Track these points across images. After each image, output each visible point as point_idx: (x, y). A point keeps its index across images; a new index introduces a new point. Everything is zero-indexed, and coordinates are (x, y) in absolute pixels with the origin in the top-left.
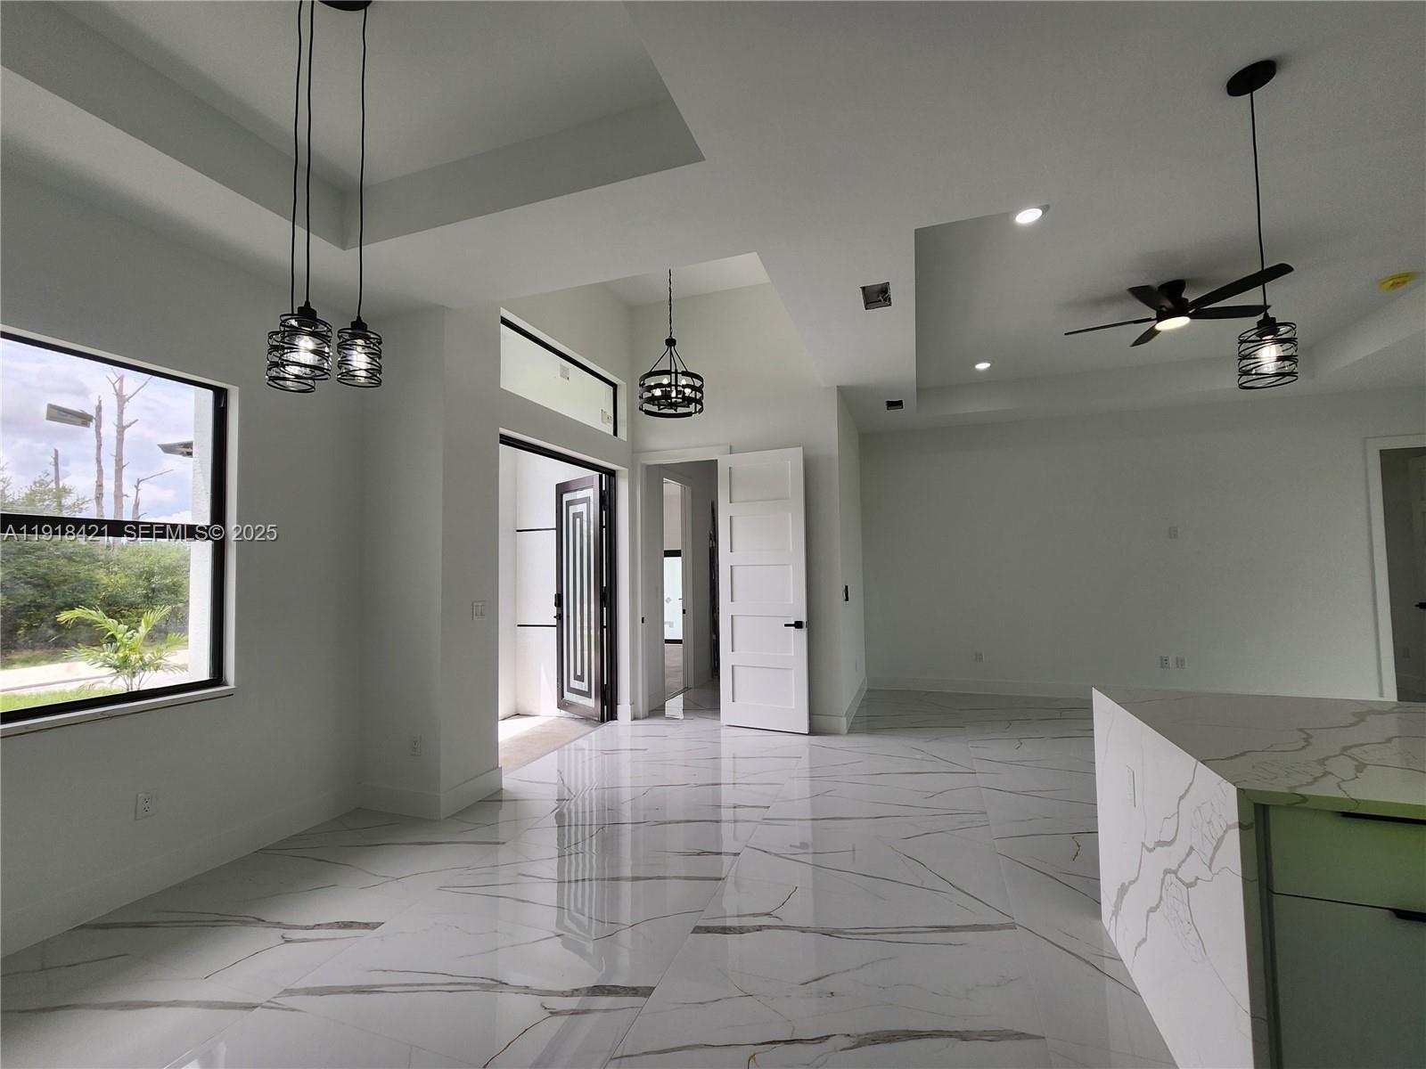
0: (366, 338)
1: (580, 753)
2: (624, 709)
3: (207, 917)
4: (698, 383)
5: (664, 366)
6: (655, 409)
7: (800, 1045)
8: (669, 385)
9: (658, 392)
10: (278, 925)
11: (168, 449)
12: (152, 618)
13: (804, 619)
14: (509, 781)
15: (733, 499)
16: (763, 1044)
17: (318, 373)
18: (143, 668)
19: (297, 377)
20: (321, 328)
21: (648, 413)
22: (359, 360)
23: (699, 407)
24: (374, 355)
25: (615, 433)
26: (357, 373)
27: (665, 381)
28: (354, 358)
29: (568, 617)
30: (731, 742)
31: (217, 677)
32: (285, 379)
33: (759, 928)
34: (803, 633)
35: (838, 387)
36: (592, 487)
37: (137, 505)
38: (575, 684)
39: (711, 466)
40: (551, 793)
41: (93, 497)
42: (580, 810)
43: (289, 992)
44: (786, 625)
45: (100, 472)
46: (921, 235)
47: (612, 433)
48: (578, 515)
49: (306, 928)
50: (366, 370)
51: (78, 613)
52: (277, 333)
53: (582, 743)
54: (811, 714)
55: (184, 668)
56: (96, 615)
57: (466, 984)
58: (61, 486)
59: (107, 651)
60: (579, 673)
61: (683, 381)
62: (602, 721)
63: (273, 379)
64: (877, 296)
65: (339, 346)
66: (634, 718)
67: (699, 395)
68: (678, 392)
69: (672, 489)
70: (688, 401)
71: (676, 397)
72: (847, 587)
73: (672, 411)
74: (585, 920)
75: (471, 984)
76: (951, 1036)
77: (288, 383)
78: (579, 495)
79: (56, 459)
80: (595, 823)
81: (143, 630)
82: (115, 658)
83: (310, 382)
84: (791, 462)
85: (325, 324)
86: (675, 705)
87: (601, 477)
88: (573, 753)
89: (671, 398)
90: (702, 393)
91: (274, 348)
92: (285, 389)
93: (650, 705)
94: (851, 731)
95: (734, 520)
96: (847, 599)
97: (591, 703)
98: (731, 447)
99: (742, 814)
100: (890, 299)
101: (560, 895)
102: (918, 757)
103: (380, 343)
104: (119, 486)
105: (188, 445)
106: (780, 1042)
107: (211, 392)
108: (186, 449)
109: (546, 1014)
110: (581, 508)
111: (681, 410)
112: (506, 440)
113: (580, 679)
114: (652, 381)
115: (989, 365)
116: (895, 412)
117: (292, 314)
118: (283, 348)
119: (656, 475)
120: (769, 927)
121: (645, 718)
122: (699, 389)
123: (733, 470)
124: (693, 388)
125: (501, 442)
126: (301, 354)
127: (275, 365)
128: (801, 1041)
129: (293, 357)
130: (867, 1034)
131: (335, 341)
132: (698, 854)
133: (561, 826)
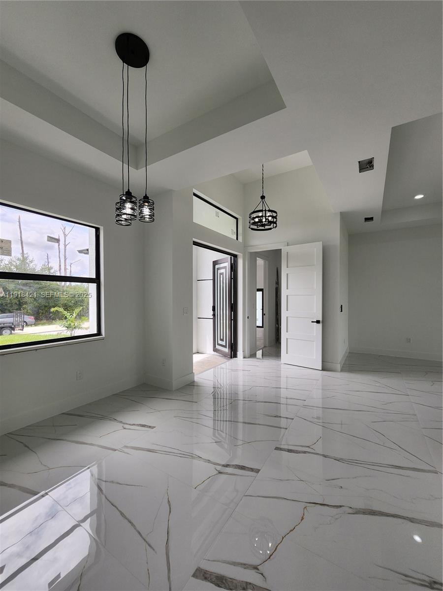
0: (148, 202)
1: (222, 370)
2: (240, 353)
3: (98, 416)
4: (274, 215)
5: (260, 208)
6: (255, 227)
7: (328, 507)
8: (262, 216)
9: (257, 220)
10: (121, 422)
11: (80, 252)
12: (77, 311)
13: (321, 319)
14: (196, 379)
15: (288, 266)
16: (310, 503)
17: (133, 217)
18: (75, 328)
19: (126, 219)
20: (134, 199)
21: (252, 229)
22: (146, 211)
23: (275, 225)
24: (152, 209)
25: (237, 239)
26: (145, 217)
27: (260, 214)
28: (145, 210)
29: (217, 315)
30: (285, 371)
31: (99, 333)
32: (122, 221)
33: (305, 452)
34: (320, 325)
35: (341, 212)
36: (227, 262)
37: (71, 272)
38: (220, 342)
39: (278, 252)
40: (211, 384)
41: (58, 270)
42: (225, 393)
43: (126, 447)
44: (312, 322)
45: (60, 260)
46: (394, 130)
47: (235, 239)
48: (222, 274)
49: (130, 425)
50: (149, 215)
51: (56, 309)
52: (118, 203)
53: (223, 366)
54: (323, 361)
55: (86, 329)
56: (61, 310)
57: (186, 455)
58: (50, 266)
59: (64, 322)
60: (222, 338)
61: (268, 214)
62: (231, 357)
63: (117, 221)
64: (366, 165)
65: (139, 206)
66: (244, 358)
67: (275, 220)
68: (266, 219)
69: (260, 262)
70: (270, 223)
71: (265, 222)
72: (342, 306)
73: (263, 228)
74: (224, 435)
75: (188, 455)
76: (404, 519)
77: (123, 222)
78: (222, 265)
79: (48, 257)
80: (228, 398)
81: (74, 315)
82: (67, 324)
83: (130, 221)
84: (316, 249)
85: (135, 197)
86: (259, 353)
87: (231, 258)
88: (219, 369)
89: (263, 222)
90: (276, 219)
91: (118, 209)
92: (121, 225)
93: (250, 353)
94: (342, 371)
95: (289, 275)
96: (342, 311)
97: (227, 350)
98: (288, 243)
99: (289, 401)
100: (373, 166)
101: (214, 424)
102: (377, 385)
103: (153, 204)
104: (65, 266)
105: (88, 250)
106: (317, 504)
107: (94, 229)
108: (86, 252)
109: (217, 472)
110: (223, 271)
111: (267, 227)
112: (195, 243)
113: (222, 340)
114: (254, 215)
115: (423, 196)
116: (369, 223)
117: (123, 194)
118: (121, 208)
119: (254, 256)
120: (309, 453)
121: (249, 358)
122: (275, 217)
123: (288, 253)
124: (273, 217)
125: (194, 244)
126: (127, 210)
127: (118, 215)
128: (328, 505)
129: (124, 211)
130: (360, 509)
131: (138, 204)
132: (275, 417)
133: (214, 398)
